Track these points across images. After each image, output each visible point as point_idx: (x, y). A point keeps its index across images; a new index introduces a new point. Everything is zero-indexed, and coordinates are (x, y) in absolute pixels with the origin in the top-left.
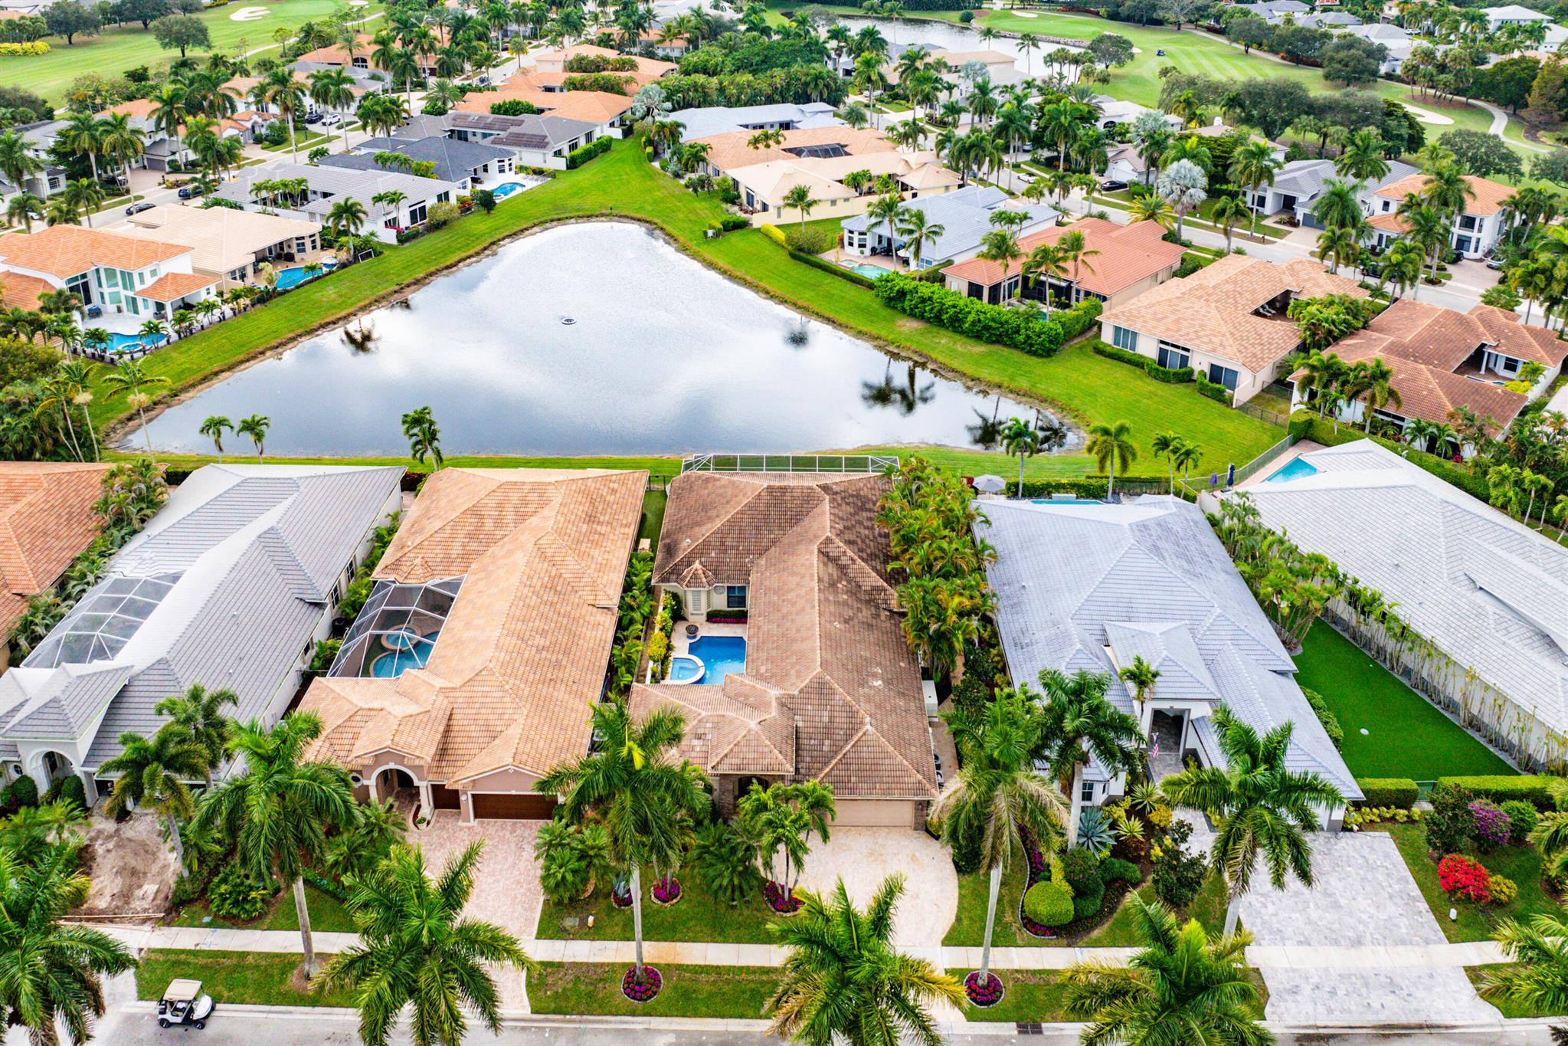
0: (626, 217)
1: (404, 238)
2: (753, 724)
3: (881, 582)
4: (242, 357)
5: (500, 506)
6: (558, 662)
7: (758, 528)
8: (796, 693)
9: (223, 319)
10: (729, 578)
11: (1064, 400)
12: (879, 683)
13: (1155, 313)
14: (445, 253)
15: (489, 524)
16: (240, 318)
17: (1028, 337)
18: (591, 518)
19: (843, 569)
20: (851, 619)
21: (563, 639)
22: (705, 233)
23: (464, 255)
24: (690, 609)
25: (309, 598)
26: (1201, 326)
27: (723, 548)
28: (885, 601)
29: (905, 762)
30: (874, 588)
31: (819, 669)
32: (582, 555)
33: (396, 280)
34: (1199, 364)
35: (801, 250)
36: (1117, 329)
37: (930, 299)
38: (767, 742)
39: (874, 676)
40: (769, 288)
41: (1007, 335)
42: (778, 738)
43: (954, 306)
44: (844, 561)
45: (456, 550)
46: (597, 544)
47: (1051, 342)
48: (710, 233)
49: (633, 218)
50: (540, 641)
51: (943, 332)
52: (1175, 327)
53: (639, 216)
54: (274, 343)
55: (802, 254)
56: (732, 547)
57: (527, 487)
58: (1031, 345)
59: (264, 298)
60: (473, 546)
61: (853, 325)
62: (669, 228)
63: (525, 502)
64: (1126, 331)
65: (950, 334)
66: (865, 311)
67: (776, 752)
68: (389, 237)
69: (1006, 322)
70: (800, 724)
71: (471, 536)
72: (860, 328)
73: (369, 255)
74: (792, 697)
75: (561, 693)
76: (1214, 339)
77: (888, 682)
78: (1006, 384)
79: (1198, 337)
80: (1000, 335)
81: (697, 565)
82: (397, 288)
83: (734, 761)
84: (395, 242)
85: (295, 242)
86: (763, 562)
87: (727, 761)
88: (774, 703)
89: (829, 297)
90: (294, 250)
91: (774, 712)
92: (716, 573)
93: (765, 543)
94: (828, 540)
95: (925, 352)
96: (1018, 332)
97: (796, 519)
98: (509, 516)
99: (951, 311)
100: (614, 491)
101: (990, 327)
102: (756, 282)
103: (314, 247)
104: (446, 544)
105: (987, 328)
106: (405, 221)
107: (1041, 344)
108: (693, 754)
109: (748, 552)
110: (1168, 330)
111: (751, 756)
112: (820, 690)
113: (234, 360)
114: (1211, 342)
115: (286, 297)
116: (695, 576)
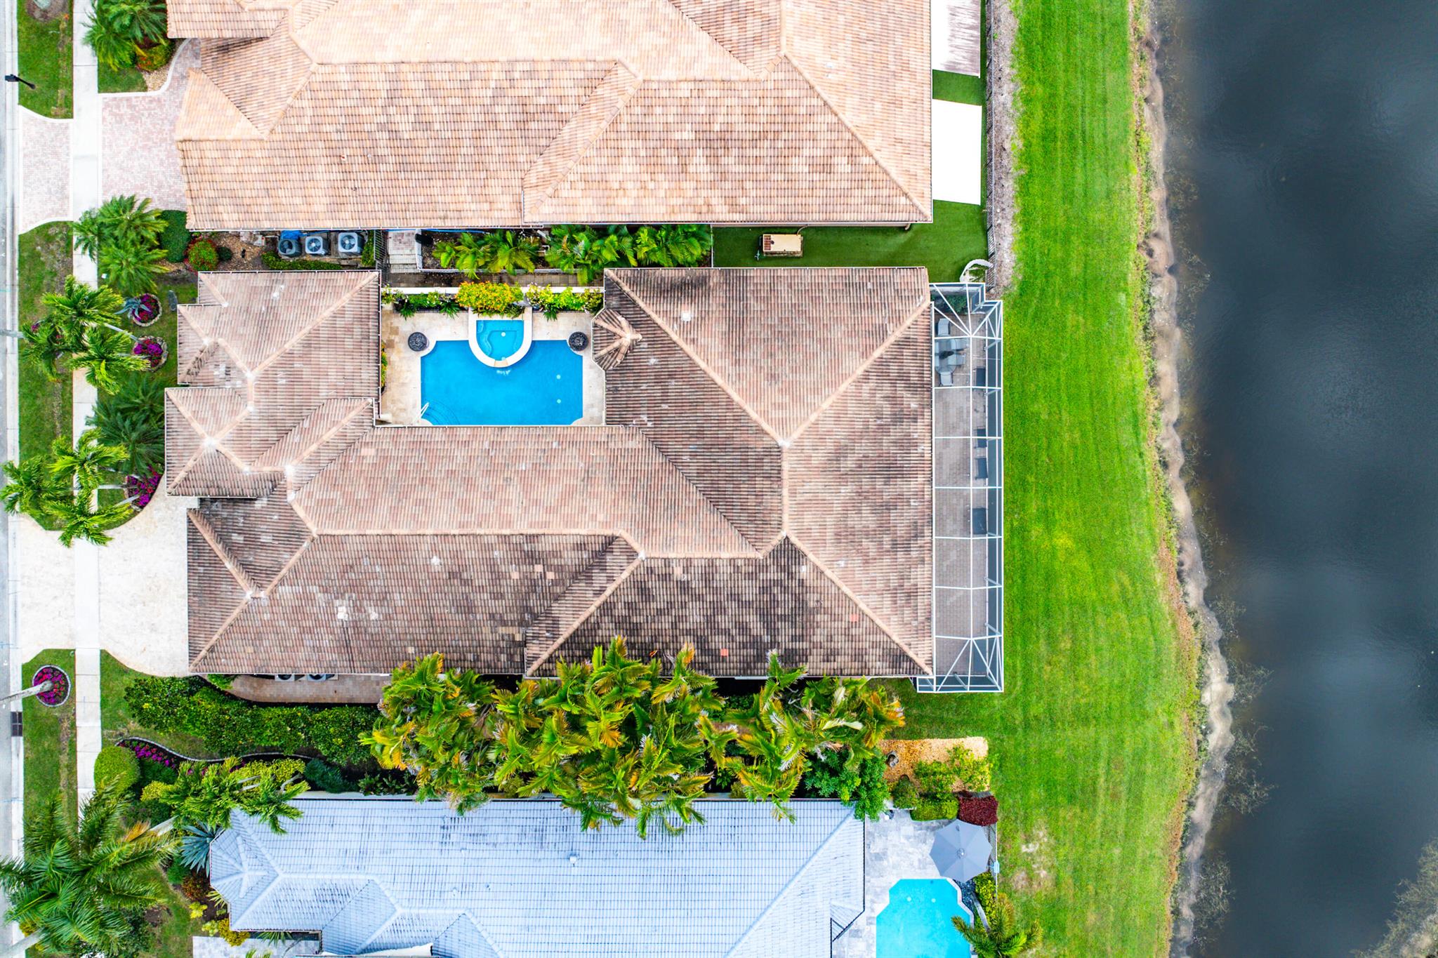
3: (565, 633)
6: (378, 160)
7: (700, 433)
12: (342, 614)
18: (718, 142)
19: (583, 574)
27: (663, 377)
28: (536, 637)
30: (556, 622)
31: (315, 531)
39: (356, 608)
44: (599, 578)
56: (665, 392)
70: (258, 505)
75: (324, 175)
81: (631, 337)
92: (622, 368)
93: (674, 446)
94: (631, 554)
97: (718, 499)
109: (658, 419)
112: (293, 534)
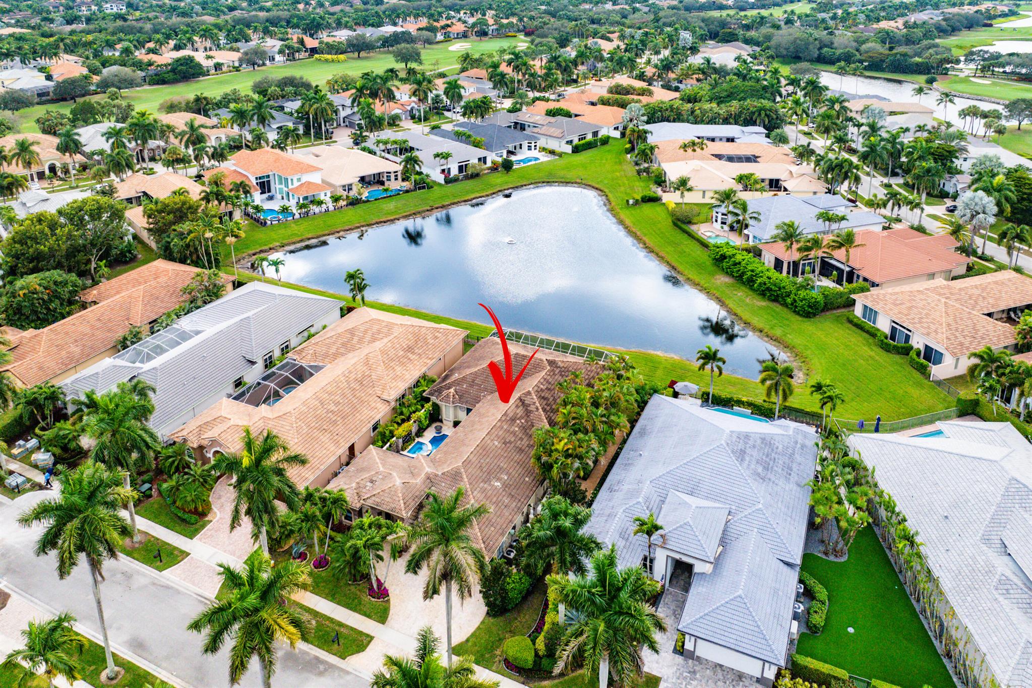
0: (589, 185)
1: (448, 181)
2: (398, 482)
4: (327, 232)
5: (366, 331)
6: (335, 422)
8: (440, 473)
9: (327, 211)
10: (467, 402)
11: (800, 349)
12: (498, 484)
13: (896, 300)
14: (468, 192)
15: (356, 339)
16: (337, 212)
17: (795, 301)
18: (410, 349)
19: (528, 413)
20: (510, 442)
21: (347, 410)
22: (628, 201)
23: (478, 195)
24: (444, 415)
25: (249, 357)
26: (927, 314)
27: (472, 384)
29: (479, 534)
31: (460, 464)
32: (388, 367)
33: (431, 203)
34: (918, 342)
35: (679, 220)
36: (865, 307)
37: (740, 263)
38: (400, 495)
39: (499, 479)
40: (647, 241)
41: (783, 298)
42: (410, 495)
43: (752, 271)
44: (532, 408)
45: (333, 350)
46: (402, 364)
47: (809, 306)
48: (631, 202)
49: (593, 187)
50: (332, 407)
51: (743, 288)
52: (905, 312)
53: (597, 186)
54: (347, 228)
55: (679, 223)
56: (477, 385)
57: (384, 324)
58: (796, 307)
59: (354, 202)
60: (342, 350)
61: (686, 272)
62: (610, 196)
63: (379, 332)
64: (871, 310)
65: (747, 290)
66: (699, 266)
67: (402, 502)
68: (441, 179)
69: (784, 288)
71: (344, 345)
72: (690, 276)
73: (424, 188)
74: (436, 475)
75: (325, 438)
76: (932, 326)
77: (505, 486)
78: (766, 330)
79: (920, 322)
80: (778, 296)
81: (452, 390)
82: (429, 208)
83: (377, 500)
84: (443, 182)
85: (385, 175)
86: (489, 397)
87: (373, 498)
88: (423, 476)
89: (682, 253)
90: (385, 179)
91: (419, 481)
92: (461, 397)
94: (529, 393)
95: (724, 299)
96: (788, 296)
98: (368, 337)
99: (749, 273)
100: (436, 338)
101: (771, 290)
102: (642, 236)
103: (396, 179)
104: (329, 346)
105: (769, 289)
106: (454, 172)
107: (802, 307)
108: (364, 490)
109: (485, 389)
110: (900, 313)
111: (388, 500)
112: (455, 476)
113: (321, 233)
114: (929, 327)
115: (367, 205)
116: (448, 396)
